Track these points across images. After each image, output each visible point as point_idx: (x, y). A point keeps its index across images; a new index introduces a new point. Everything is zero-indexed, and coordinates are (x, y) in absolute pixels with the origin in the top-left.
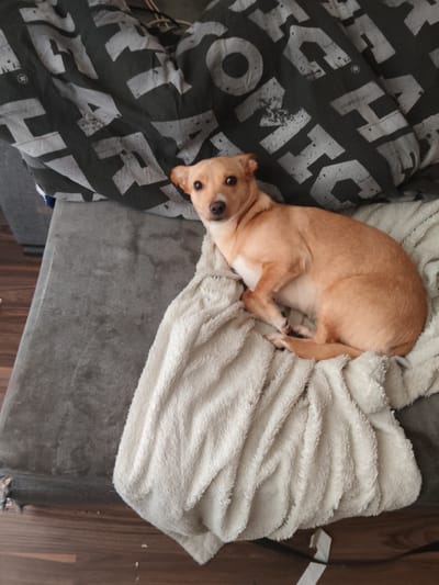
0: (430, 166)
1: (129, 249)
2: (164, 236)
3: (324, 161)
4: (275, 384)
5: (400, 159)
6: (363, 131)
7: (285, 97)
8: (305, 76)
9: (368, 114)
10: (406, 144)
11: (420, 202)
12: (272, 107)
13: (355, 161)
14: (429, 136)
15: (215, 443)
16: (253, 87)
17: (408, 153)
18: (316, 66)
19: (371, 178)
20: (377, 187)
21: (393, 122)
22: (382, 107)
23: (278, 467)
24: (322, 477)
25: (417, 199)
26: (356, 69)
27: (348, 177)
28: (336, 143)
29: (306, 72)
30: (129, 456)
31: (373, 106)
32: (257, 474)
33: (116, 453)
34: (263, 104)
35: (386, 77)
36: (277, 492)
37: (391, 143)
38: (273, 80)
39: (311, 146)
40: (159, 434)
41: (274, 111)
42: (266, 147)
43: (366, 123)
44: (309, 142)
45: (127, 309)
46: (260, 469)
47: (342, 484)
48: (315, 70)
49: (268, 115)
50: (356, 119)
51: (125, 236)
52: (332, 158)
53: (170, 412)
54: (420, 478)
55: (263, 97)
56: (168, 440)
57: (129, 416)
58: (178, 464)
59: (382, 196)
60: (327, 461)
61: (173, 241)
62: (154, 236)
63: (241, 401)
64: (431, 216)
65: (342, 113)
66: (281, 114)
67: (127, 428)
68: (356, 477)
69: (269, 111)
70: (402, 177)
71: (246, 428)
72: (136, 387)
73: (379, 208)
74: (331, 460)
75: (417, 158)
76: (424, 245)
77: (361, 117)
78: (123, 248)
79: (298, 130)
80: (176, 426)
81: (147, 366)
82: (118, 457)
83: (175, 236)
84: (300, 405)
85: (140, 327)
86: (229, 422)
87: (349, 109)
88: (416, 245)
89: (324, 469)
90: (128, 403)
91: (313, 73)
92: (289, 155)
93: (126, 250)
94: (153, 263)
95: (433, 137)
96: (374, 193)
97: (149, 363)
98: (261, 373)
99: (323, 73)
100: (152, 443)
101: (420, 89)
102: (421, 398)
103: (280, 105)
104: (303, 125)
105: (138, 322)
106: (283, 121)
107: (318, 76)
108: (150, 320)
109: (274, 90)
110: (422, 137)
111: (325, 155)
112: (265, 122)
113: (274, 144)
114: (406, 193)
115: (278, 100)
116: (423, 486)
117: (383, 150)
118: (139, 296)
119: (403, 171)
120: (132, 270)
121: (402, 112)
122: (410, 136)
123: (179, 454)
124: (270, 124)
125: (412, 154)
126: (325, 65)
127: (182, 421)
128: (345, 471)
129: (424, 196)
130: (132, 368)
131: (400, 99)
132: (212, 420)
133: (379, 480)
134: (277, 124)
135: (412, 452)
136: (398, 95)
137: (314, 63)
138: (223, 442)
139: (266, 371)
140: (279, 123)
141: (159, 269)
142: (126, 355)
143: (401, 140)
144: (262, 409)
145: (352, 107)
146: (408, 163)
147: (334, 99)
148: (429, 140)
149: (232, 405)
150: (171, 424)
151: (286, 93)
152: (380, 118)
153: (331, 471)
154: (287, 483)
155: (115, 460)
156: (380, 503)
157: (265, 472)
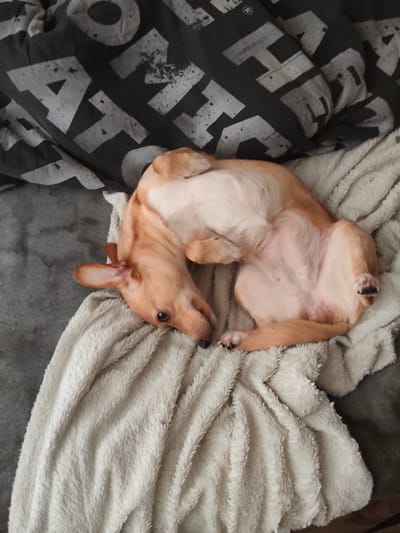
0: (346, 109)
1: (16, 251)
2: (58, 229)
3: (224, 121)
4: (192, 390)
5: (308, 106)
6: (263, 80)
7: (169, 49)
8: (191, 26)
9: (267, 59)
10: (314, 89)
11: (341, 152)
12: (156, 61)
13: (258, 117)
14: (340, 76)
15: (123, 478)
16: (129, 38)
17: (318, 98)
18: (202, 13)
19: (277, 134)
20: (286, 143)
21: (297, 65)
22: (283, 50)
23: (201, 497)
24: (255, 502)
25: (338, 147)
26: (248, 10)
27: (251, 137)
28: (234, 99)
29: (191, 22)
30: (23, 507)
31: (272, 49)
32: (177, 509)
33: (9, 505)
34: (146, 59)
35: (285, 19)
36: (204, 522)
37: (296, 89)
38: (154, 32)
39: (208, 104)
40: (55, 477)
41: (160, 65)
42: (156, 108)
43: (266, 70)
44: (204, 100)
45: (16, 324)
46: (180, 501)
47: (280, 507)
48: (201, 18)
49: (154, 71)
50: (256, 67)
51: (10, 236)
52: (233, 116)
53: (68, 448)
54: (371, 481)
55: (144, 50)
56: (66, 484)
57: (21, 458)
58: (82, 510)
59: (296, 151)
60: (261, 480)
61: (67, 233)
62: (46, 231)
63: (152, 420)
64: (354, 168)
65: (238, 63)
66: (168, 69)
67: (19, 472)
68: (295, 494)
69: (153, 66)
70: (315, 127)
71: (158, 456)
72: (29, 419)
73: (297, 165)
74: (265, 479)
75: (329, 103)
76: (349, 203)
77: (259, 63)
78: (9, 250)
79: (190, 87)
80: (75, 465)
81: (41, 390)
82: (12, 509)
83: (70, 228)
84: (225, 414)
85: (33, 343)
86: (139, 450)
87: (245, 57)
88: (340, 204)
89: (257, 491)
90: (19, 441)
91: (199, 21)
92: (184, 115)
93: (12, 253)
94: (45, 263)
95: (344, 77)
96: (285, 149)
97: (44, 388)
98: (175, 381)
99: (211, 19)
100: (48, 489)
101: (323, 25)
102: (366, 377)
103: (164, 60)
104: (195, 81)
105: (30, 337)
106: (171, 78)
107: (205, 23)
108: (44, 332)
109: (155, 43)
110: (332, 78)
111: (224, 114)
112: (150, 79)
113: (165, 105)
114: (323, 144)
115: (163, 53)
116: (374, 489)
117: (288, 100)
118: (31, 305)
119: (315, 119)
120: (20, 276)
121: (306, 54)
122: (318, 79)
123: (81, 498)
124: (156, 81)
125: (322, 99)
126: (212, 10)
127: (81, 457)
128: (282, 492)
129: (345, 144)
130: (22, 398)
131: (304, 39)
132: (116, 451)
133: (323, 493)
134: (163, 81)
135: (359, 453)
136: (301, 35)
137: (200, 10)
138: (133, 475)
139: (180, 378)
140: (166, 80)
141: (53, 269)
142: (14, 381)
143: (308, 85)
144: (177, 426)
145: (248, 54)
146: (319, 110)
147: (226, 47)
148: (341, 81)
149: (141, 428)
150: (69, 464)
151: (170, 45)
152: (282, 62)
153: (265, 491)
154: (214, 514)
155: (7, 513)
156: (327, 515)
157: (186, 506)
